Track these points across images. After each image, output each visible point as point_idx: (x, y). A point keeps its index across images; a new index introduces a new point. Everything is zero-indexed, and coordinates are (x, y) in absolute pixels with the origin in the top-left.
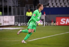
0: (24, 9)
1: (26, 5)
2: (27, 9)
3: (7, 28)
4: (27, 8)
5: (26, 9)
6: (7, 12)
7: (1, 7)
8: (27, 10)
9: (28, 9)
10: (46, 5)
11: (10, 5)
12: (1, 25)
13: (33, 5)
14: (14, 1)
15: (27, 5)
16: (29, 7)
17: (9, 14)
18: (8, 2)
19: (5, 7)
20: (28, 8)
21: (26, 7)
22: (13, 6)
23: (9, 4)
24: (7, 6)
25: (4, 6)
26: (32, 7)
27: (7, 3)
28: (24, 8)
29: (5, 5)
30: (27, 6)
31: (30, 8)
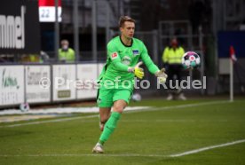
0: (155, 38)
1: (160, 23)
2: (165, 37)
3: (91, 107)
4: (164, 34)
5: (162, 37)
6: (90, 49)
7: (69, 31)
8: (163, 40)
9: (170, 37)
10: (237, 23)
11: (101, 25)
12: (69, 96)
13: (187, 21)
14: (117, 10)
15: (166, 22)
16: (172, 30)
17: (98, 56)
18: (94, 11)
19: (83, 32)
20: (168, 34)
21: (160, 30)
22: (111, 28)
23: (97, 21)
24: (90, 27)
25: (80, 29)
26: (183, 30)
27: (90, 15)
28: (155, 32)
29: (81, 26)
30: (164, 26)
31: (177, 33)
